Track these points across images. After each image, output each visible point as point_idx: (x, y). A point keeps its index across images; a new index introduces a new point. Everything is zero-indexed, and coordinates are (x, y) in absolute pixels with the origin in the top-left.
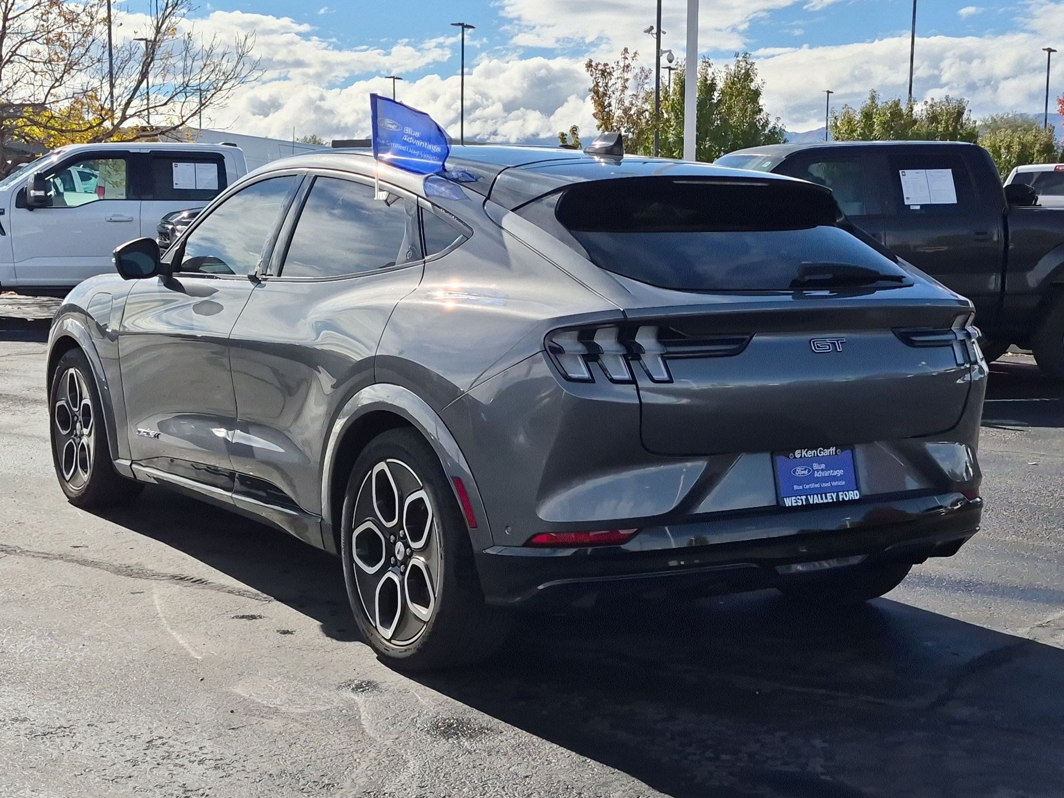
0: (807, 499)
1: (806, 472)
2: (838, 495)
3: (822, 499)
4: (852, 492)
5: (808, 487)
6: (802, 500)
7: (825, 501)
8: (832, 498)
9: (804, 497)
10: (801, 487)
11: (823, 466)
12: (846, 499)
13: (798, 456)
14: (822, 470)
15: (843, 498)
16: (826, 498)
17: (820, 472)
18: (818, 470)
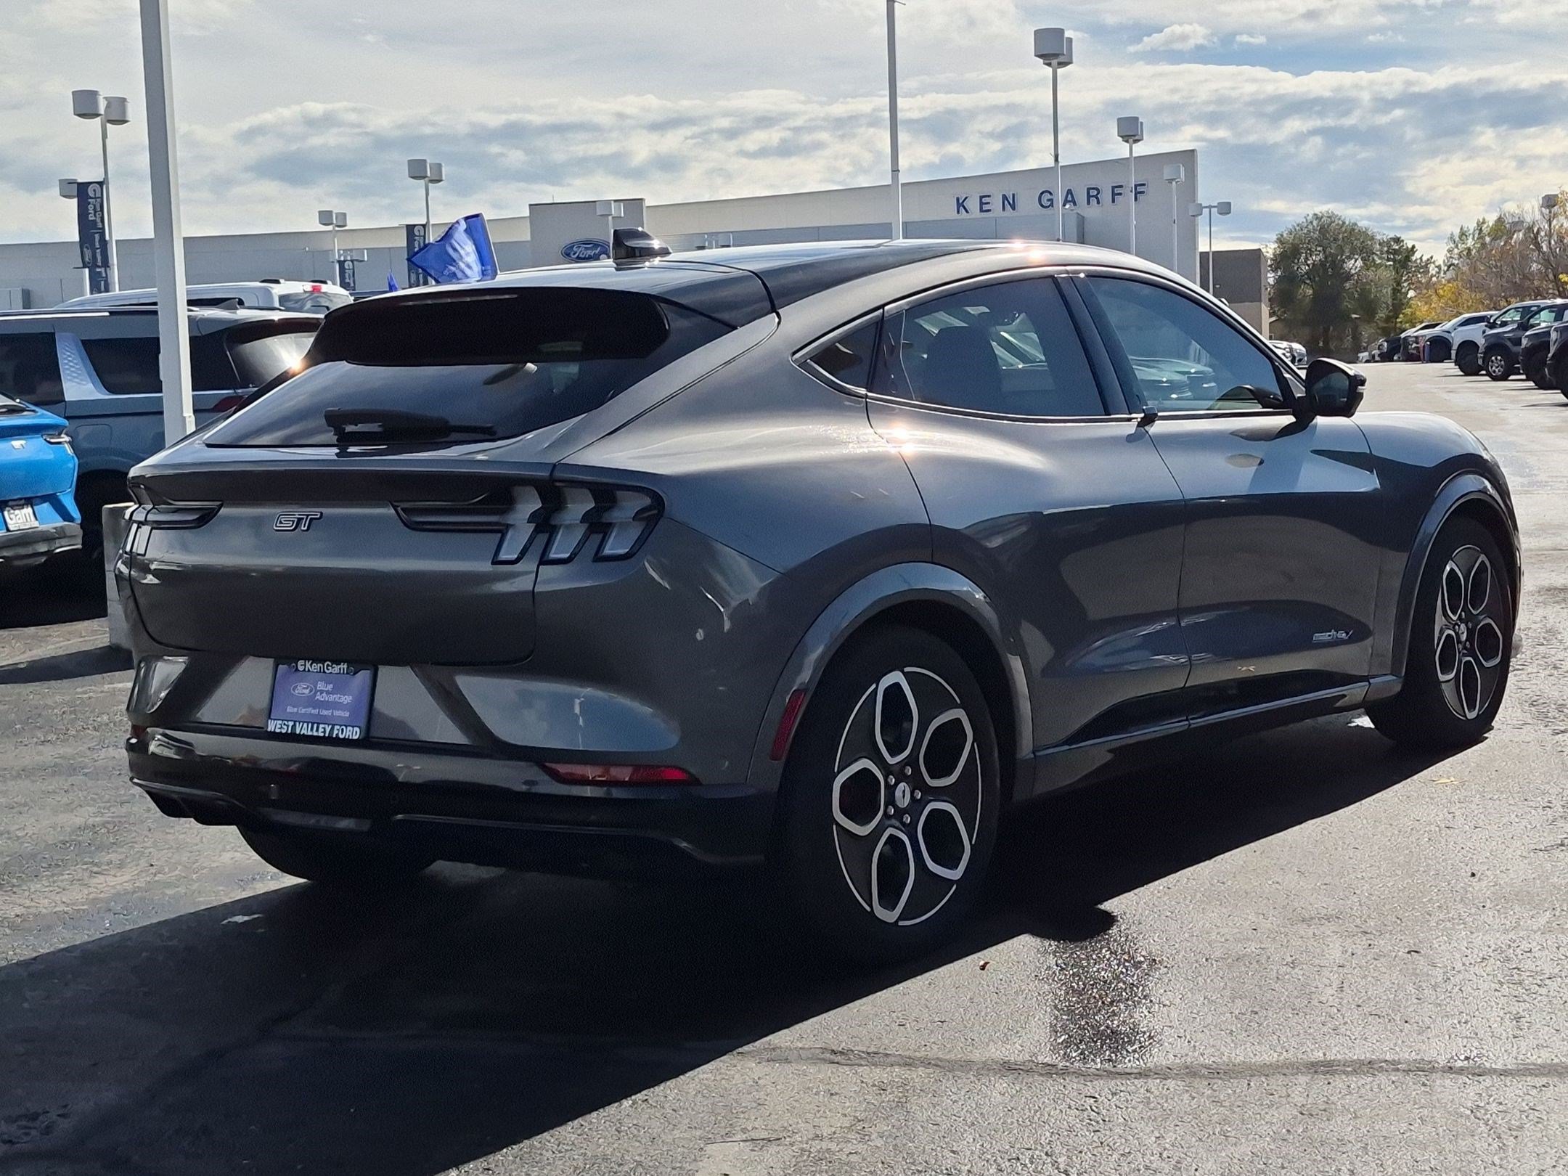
0: (294, 726)
1: (307, 691)
2: (332, 730)
3: (312, 729)
4: (351, 728)
5: (303, 711)
6: (288, 726)
7: (315, 734)
8: (324, 732)
9: (291, 724)
10: (295, 710)
11: (330, 687)
12: (341, 736)
13: (301, 668)
14: (328, 693)
15: (337, 734)
16: (317, 730)
17: (324, 694)
18: (322, 692)
